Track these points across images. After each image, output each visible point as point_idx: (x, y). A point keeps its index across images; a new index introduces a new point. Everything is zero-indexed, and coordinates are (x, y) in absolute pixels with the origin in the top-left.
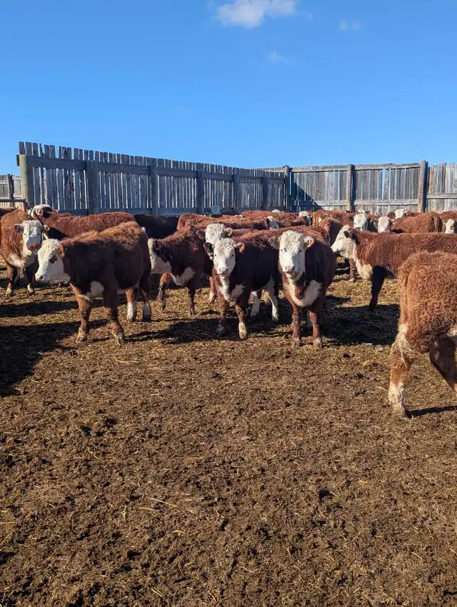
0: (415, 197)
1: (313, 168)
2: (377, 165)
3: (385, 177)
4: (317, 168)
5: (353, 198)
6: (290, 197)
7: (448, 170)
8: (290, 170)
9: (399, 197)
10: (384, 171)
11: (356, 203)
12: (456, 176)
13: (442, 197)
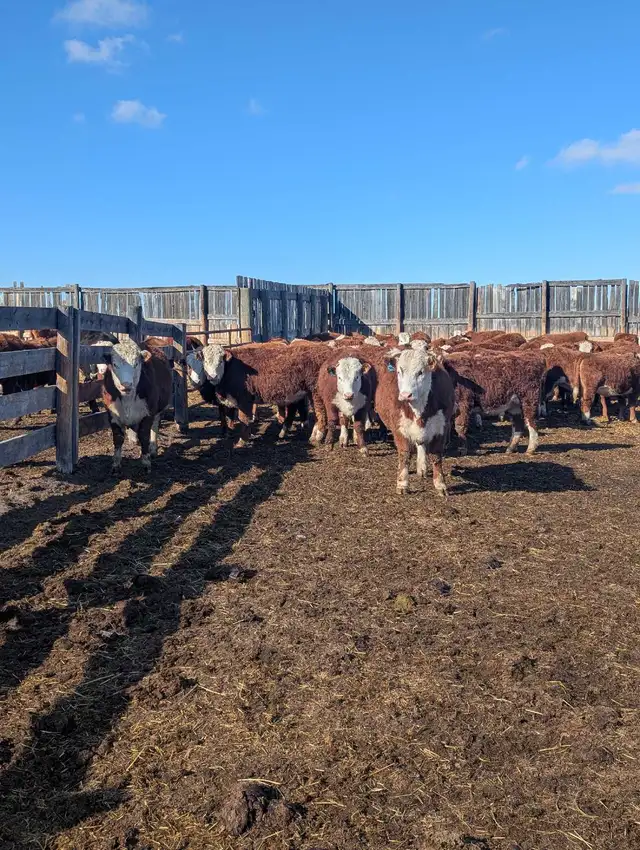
0: (465, 316)
1: (359, 285)
2: (426, 285)
3: (434, 300)
4: (364, 286)
5: (402, 317)
6: (334, 316)
7: (495, 291)
8: (334, 287)
9: (448, 316)
10: (433, 290)
11: (405, 322)
12: (503, 297)
13: (491, 316)
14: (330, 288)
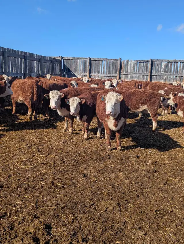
0: (116, 73)
1: (73, 58)
2: (101, 59)
3: (104, 65)
4: (75, 58)
5: (90, 72)
6: (62, 70)
7: (129, 63)
8: (62, 58)
9: (109, 73)
10: (103, 61)
11: (91, 74)
12: (133, 65)
13: (127, 74)
14: (60, 58)
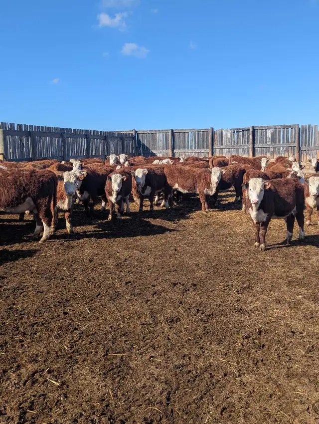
0: (207, 148)
1: (150, 131)
2: (186, 130)
3: (190, 138)
4: (152, 131)
5: (173, 149)
6: (137, 148)
7: (224, 133)
8: (136, 132)
9: (199, 148)
10: (190, 133)
11: (175, 151)
12: (229, 136)
13: (221, 147)
14: (133, 133)
